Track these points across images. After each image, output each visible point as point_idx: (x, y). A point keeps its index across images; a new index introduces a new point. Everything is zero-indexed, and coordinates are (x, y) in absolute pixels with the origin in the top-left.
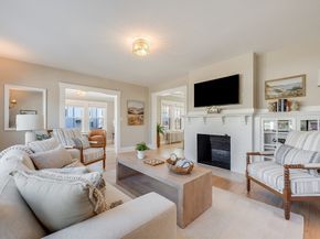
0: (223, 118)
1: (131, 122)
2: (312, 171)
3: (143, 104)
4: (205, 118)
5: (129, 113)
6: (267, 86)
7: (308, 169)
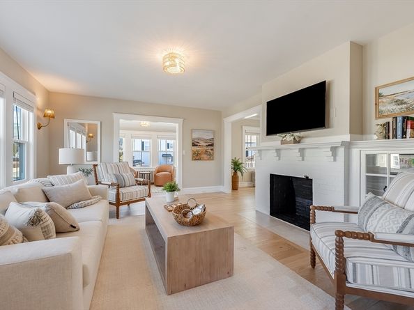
0: (302, 151)
1: (197, 157)
2: (400, 249)
3: (214, 132)
4: (278, 151)
5: (194, 145)
6: (380, 95)
7: (395, 244)
